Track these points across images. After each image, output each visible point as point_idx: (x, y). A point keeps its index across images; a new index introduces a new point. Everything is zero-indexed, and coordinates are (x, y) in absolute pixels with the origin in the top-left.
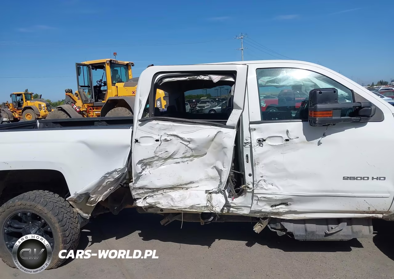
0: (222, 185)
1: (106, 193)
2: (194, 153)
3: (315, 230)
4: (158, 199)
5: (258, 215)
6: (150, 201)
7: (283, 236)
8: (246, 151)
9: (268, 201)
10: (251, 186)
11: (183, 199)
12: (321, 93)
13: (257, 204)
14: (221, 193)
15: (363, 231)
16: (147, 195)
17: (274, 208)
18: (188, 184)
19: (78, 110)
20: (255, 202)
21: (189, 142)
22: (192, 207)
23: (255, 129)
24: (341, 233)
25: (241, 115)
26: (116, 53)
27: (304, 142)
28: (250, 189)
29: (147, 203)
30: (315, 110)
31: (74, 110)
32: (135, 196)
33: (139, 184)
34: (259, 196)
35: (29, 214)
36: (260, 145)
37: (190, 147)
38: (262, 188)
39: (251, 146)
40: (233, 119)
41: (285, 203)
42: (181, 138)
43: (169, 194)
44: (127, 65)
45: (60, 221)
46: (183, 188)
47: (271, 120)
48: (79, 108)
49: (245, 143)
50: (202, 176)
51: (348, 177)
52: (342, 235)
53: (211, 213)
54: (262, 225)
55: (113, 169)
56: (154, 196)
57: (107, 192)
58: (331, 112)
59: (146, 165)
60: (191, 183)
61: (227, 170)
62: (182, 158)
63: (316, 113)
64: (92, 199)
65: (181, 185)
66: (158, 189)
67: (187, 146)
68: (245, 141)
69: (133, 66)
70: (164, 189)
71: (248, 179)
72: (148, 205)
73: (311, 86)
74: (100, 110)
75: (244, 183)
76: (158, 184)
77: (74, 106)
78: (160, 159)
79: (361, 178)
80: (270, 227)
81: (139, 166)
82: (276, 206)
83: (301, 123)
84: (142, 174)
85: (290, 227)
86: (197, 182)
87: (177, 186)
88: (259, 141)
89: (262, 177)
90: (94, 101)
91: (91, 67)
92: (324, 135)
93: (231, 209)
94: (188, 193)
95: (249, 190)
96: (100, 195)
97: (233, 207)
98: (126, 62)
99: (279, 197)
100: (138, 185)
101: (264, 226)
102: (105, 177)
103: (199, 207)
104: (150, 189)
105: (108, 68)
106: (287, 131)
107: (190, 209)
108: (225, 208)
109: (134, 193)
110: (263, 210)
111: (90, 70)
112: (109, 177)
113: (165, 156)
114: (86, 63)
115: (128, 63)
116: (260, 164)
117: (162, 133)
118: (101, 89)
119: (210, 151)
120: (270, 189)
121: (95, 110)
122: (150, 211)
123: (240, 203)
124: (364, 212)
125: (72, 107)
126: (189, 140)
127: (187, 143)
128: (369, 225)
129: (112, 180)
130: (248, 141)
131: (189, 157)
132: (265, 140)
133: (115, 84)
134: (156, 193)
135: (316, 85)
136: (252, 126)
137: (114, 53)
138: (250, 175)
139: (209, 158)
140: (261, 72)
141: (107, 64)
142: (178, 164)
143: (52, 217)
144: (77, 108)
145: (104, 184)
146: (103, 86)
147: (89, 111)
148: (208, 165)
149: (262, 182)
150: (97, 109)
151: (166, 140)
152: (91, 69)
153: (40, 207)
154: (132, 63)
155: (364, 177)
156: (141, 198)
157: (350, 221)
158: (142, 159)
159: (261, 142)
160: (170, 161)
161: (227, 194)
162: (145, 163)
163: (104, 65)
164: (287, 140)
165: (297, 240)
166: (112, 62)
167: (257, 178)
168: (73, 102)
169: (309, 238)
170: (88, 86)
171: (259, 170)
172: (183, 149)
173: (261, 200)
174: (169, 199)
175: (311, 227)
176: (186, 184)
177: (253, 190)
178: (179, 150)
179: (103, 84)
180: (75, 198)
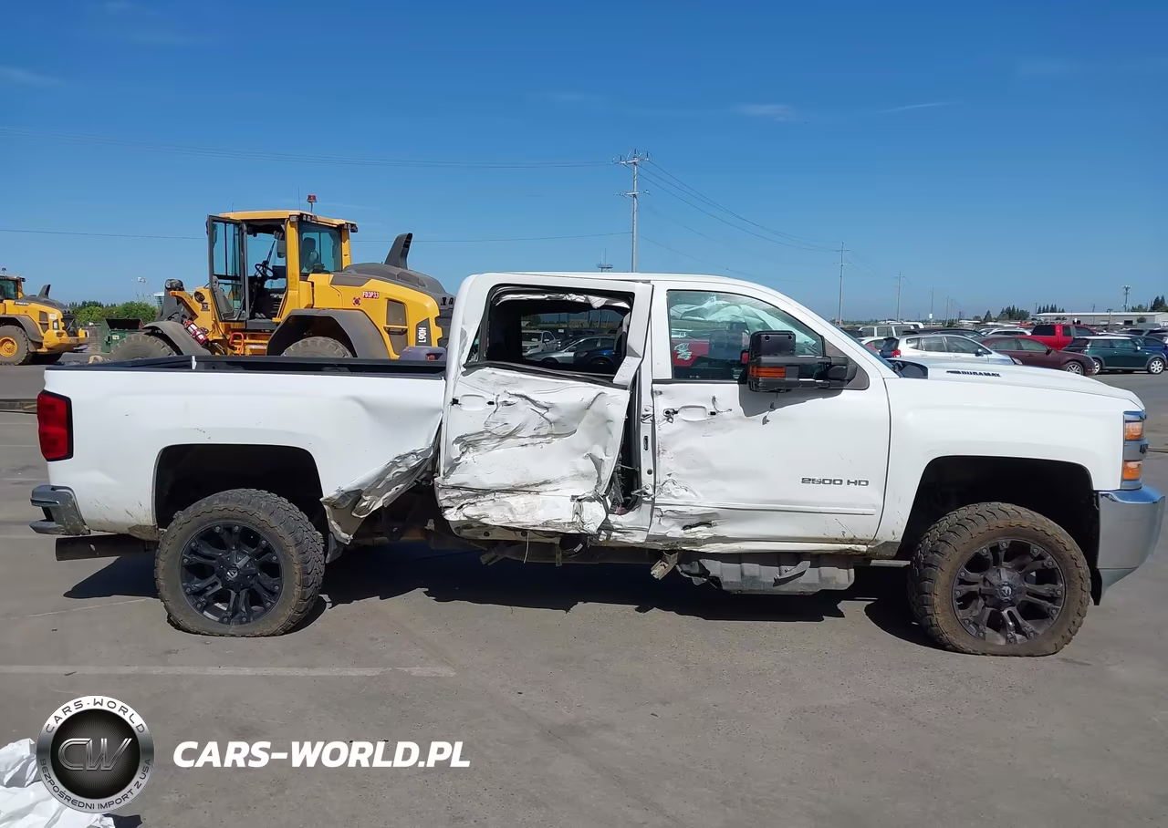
0: (602, 485)
1: (388, 494)
2: (554, 429)
3: (757, 573)
4: (485, 509)
5: (659, 546)
6: (470, 511)
7: (703, 585)
8: (645, 430)
9: (678, 516)
10: (650, 491)
11: (531, 510)
12: (767, 338)
13: (660, 523)
14: (599, 500)
15: (837, 577)
16: (465, 502)
17: (687, 531)
18: (541, 484)
19: (201, 337)
20: (656, 520)
21: (547, 408)
22: (546, 524)
23: (661, 393)
24: (801, 580)
25: (639, 368)
26: (314, 197)
27: (741, 418)
28: (649, 496)
29: (464, 516)
30: (758, 365)
31: (190, 337)
32: (444, 501)
33: (453, 479)
34: (664, 508)
35: (237, 528)
36: (668, 420)
37: (549, 418)
38: (669, 495)
39: (653, 421)
40: (625, 373)
41: (706, 522)
42: (533, 402)
43: (506, 500)
44: (340, 227)
45: (298, 544)
46: (530, 492)
47: (688, 378)
48: (204, 331)
49: (644, 416)
50: (566, 471)
51: (810, 480)
52: (803, 584)
53: (580, 535)
54: (667, 565)
55: (410, 450)
56: (478, 504)
57: (390, 493)
58: (783, 370)
59: (468, 445)
60: (545, 483)
61: (611, 460)
62: (532, 437)
63: (759, 370)
64: (364, 504)
65: (528, 486)
66: (486, 492)
67: (542, 415)
68: (644, 413)
69: (353, 231)
70: (497, 491)
71: (646, 480)
72: (465, 519)
73: (759, 326)
74: (267, 342)
75: (639, 485)
76: (488, 482)
77: (192, 326)
78: (493, 436)
79: (830, 480)
80: (680, 570)
81: (457, 446)
82: (691, 527)
83: (737, 385)
84: (460, 461)
85: (714, 568)
86: (556, 481)
87: (520, 487)
88: (668, 412)
89: (669, 475)
90: (248, 316)
91: (245, 227)
92: (772, 408)
93: (614, 534)
94: (541, 500)
95: (646, 499)
96: (378, 499)
97: (616, 530)
98: (337, 222)
99: (696, 511)
100: (451, 481)
101: (670, 567)
102: (394, 464)
103: (559, 524)
104: (471, 489)
105: (292, 234)
106: (714, 399)
107: (543, 527)
108: (603, 532)
109: (441, 496)
110: (668, 535)
111: (243, 234)
112: (400, 465)
113: (502, 431)
114: (232, 216)
115: (343, 225)
116: (668, 452)
117: (500, 390)
118: (265, 287)
119: (581, 428)
120: (682, 497)
121: (247, 341)
122: (465, 533)
123: (630, 523)
124: (836, 539)
125: (187, 329)
126: (546, 405)
127: (543, 411)
128: (848, 568)
129: (404, 470)
130: (648, 413)
131: (545, 436)
132: (676, 412)
133: (307, 275)
134: (482, 498)
135: (765, 324)
136: (657, 387)
137: (310, 197)
138: (650, 472)
139: (580, 438)
140: (675, 296)
141: (291, 223)
142: (524, 448)
143: (285, 534)
144: (198, 333)
145: (390, 476)
146: (270, 278)
147: (233, 343)
148: (578, 452)
149: (669, 485)
150: (253, 337)
151: (506, 404)
152: (245, 233)
153: (263, 515)
154: (352, 225)
155: (834, 480)
156: (452, 507)
157: (818, 559)
158: (464, 434)
159: (670, 414)
160: (510, 441)
161: (609, 504)
162: (467, 443)
163: (283, 226)
164: (713, 414)
165: (727, 592)
166: (304, 219)
167: (661, 477)
168: (188, 315)
169: (747, 588)
170: (235, 278)
171: (665, 463)
172: (535, 421)
173: (667, 516)
174: (506, 509)
175: (752, 569)
176: (536, 485)
177: (653, 499)
178: (527, 422)
179: (270, 274)
180: (337, 497)
